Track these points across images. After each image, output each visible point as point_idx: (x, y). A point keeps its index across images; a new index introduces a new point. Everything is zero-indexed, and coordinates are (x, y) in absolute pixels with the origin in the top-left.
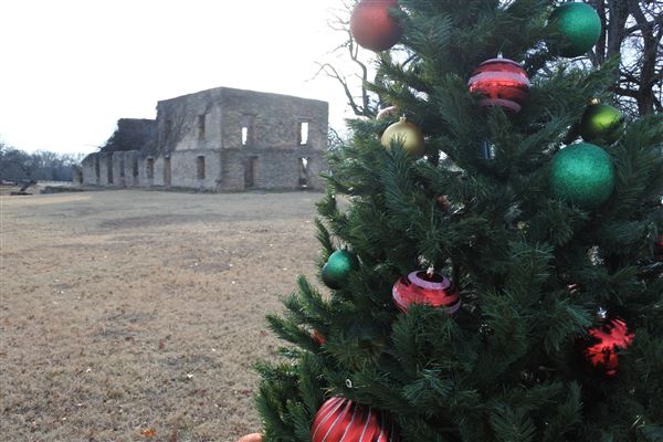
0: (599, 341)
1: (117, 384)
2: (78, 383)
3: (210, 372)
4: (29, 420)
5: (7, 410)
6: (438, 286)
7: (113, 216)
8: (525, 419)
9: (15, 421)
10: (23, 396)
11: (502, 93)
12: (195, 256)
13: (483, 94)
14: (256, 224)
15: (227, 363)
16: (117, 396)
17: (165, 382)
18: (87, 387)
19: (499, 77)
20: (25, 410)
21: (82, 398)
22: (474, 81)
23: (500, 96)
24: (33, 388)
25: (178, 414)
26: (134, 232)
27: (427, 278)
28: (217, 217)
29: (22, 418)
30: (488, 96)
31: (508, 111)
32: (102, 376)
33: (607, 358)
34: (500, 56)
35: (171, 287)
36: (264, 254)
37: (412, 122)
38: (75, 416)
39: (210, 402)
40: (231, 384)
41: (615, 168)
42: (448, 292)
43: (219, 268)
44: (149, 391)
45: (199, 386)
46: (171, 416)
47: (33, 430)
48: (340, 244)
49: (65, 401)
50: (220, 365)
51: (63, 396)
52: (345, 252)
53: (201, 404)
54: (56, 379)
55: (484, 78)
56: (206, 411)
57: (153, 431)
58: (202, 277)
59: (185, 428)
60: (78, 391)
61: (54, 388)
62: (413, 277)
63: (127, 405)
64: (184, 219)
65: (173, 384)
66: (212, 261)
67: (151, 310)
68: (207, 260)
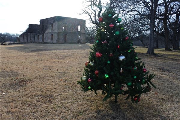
0: (118, 46)
1: (52, 75)
2: (44, 75)
5: (34, 78)
7: (33, 49)
9: (37, 79)
12: (57, 57)
13: (110, 27)
14: (69, 51)
16: (53, 77)
17: (60, 75)
18: (46, 76)
19: (112, 25)
25: (65, 78)
26: (40, 52)
28: (59, 49)
31: (111, 28)
34: (112, 23)
35: (54, 62)
36: (73, 56)
39: (70, 77)
40: (73, 75)
41: (120, 33)
42: (107, 42)
43: (63, 59)
45: (67, 75)
50: (70, 73)
55: (110, 25)
57: (62, 80)
58: (60, 60)
59: (67, 80)
62: (104, 41)
64: (51, 50)
65: (62, 75)
66: (61, 58)
67: (52, 66)
68: (60, 57)
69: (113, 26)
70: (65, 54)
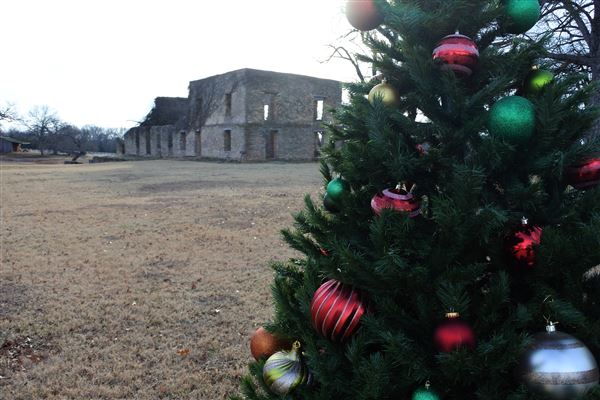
0: (522, 240)
1: (158, 314)
2: (126, 312)
3: (234, 308)
4: (89, 338)
5: (71, 330)
6: (403, 197)
7: (151, 182)
8: (463, 291)
9: (78, 339)
10: (83, 322)
11: (457, 60)
12: (222, 215)
13: (443, 61)
14: (275, 190)
15: (249, 302)
16: (158, 324)
17: (197, 315)
18: (133, 316)
19: (456, 48)
20: (85, 332)
21: (129, 324)
22: (437, 51)
23: (456, 62)
24: (91, 315)
25: (207, 339)
26: (169, 195)
27: (396, 192)
28: (240, 184)
29: (83, 336)
30: (447, 62)
32: (145, 308)
33: (528, 253)
34: (457, 33)
35: (201, 240)
36: (282, 215)
37: (390, 83)
38: (125, 337)
39: (234, 331)
40: (251, 318)
42: (410, 201)
43: (243, 226)
44: (183, 321)
45: (224, 319)
46: (201, 341)
47: (92, 346)
48: (336, 176)
49: (116, 326)
50: (243, 303)
51: (114, 322)
52: (339, 180)
53: (227, 333)
54: (108, 309)
55: (444, 49)
56: (231, 338)
57: (187, 351)
58: (228, 233)
59: (213, 350)
60: (127, 319)
61: (107, 316)
62: (386, 192)
63: (165, 331)
64: (212, 185)
65: (204, 316)
66: (237, 219)
67: (185, 259)
68: (232, 219)
69: (473, 56)
70: (257, 203)
